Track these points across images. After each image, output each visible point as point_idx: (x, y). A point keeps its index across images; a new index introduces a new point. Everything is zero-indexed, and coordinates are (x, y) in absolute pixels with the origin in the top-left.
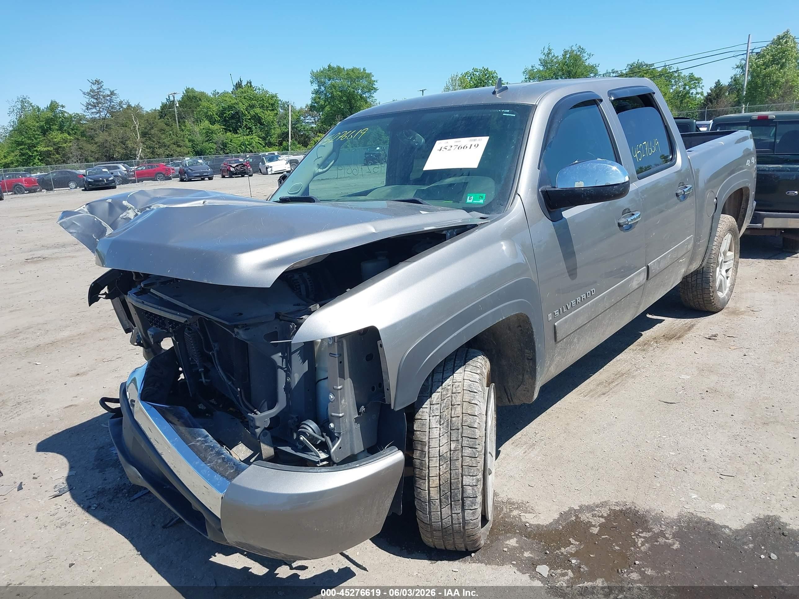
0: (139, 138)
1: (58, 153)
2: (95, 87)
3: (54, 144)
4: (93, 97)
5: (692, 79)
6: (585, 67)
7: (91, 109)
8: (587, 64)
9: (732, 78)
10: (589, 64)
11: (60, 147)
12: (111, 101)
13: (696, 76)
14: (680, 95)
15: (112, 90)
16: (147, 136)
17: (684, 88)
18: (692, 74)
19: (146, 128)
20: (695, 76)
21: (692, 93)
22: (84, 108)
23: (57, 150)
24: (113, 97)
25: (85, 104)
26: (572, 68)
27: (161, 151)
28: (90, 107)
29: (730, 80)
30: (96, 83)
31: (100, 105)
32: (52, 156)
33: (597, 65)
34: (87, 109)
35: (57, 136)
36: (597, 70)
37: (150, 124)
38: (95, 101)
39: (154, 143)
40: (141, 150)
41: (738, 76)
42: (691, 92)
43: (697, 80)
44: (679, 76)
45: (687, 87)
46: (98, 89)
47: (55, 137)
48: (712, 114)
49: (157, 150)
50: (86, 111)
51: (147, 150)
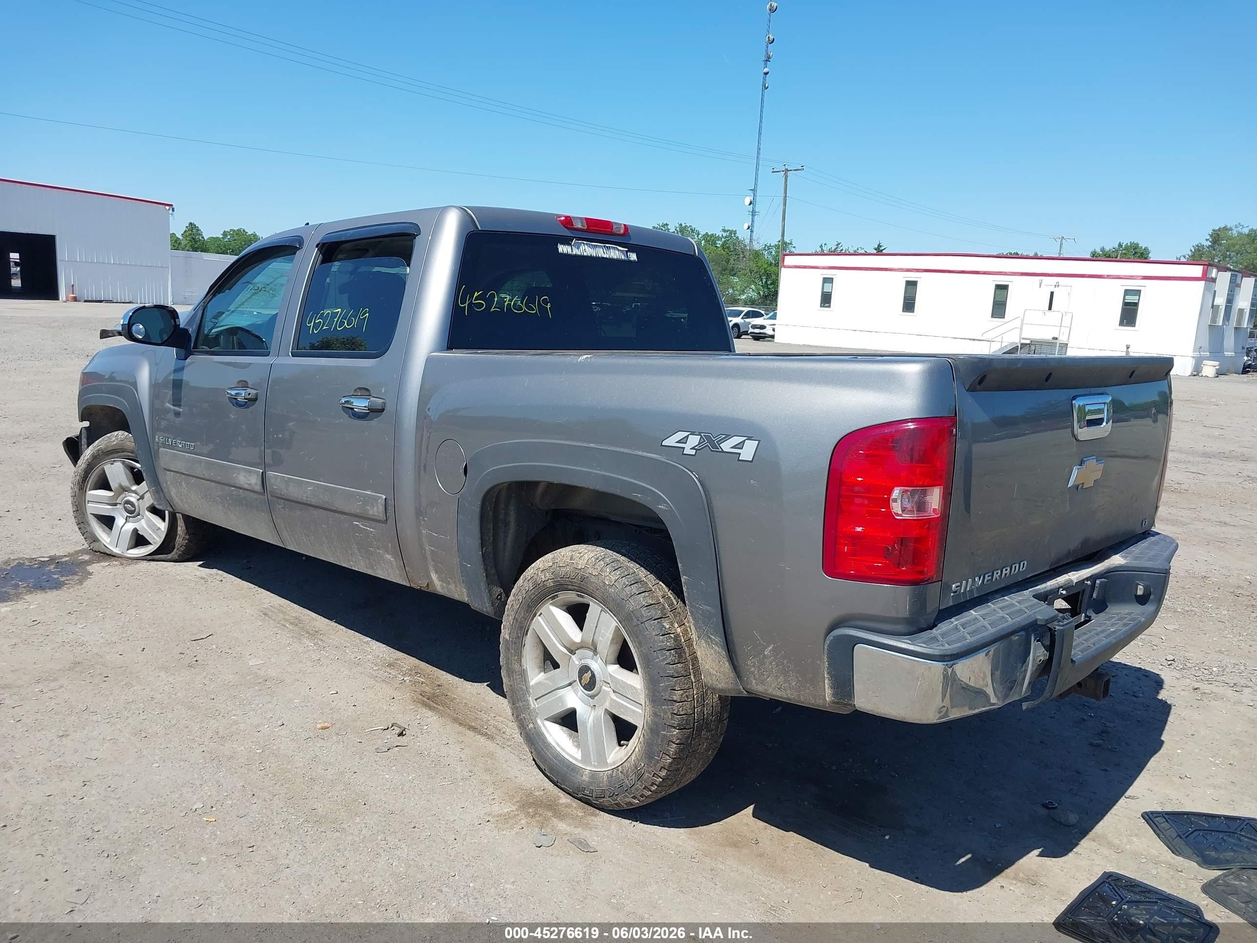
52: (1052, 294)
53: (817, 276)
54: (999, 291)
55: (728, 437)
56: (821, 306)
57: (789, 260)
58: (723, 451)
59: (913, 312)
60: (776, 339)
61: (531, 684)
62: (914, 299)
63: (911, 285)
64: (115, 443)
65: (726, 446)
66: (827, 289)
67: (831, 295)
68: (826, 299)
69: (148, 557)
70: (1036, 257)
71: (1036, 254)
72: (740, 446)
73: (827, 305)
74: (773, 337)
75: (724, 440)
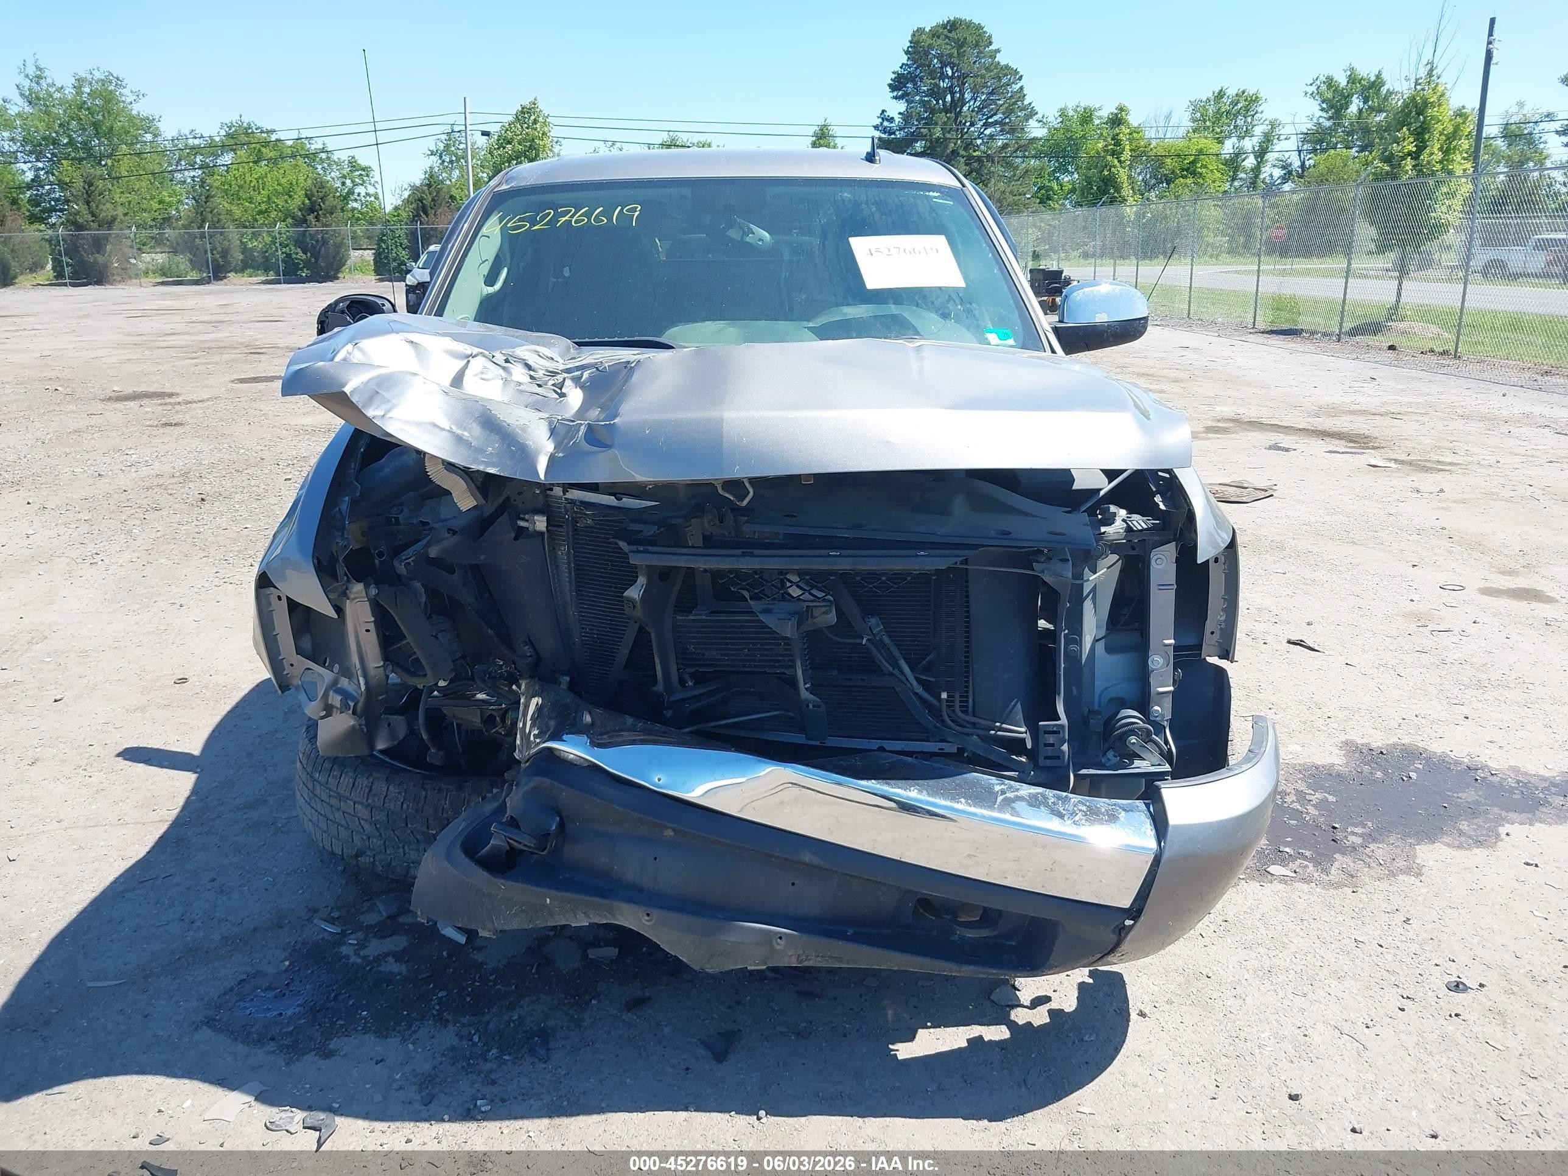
5: (354, 166)
6: (131, 118)
8: (134, 112)
9: (426, 172)
10: (139, 113)
13: (362, 162)
14: (338, 194)
17: (343, 184)
18: (353, 157)
20: (359, 162)
21: (359, 195)
26: (100, 117)
29: (423, 177)
33: (157, 118)
36: (157, 128)
41: (436, 169)
42: (357, 191)
43: (363, 169)
44: (328, 158)
45: (348, 182)
48: (429, 234)
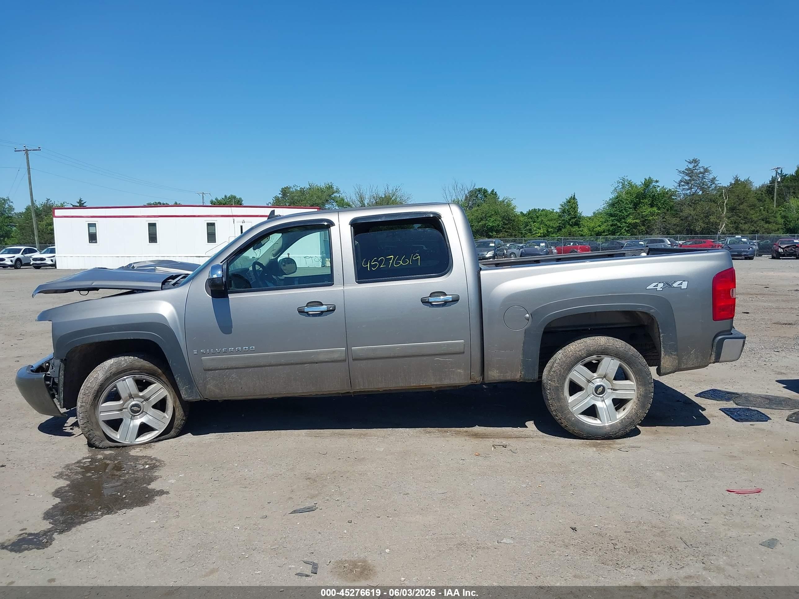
0: (725, 213)
1: (644, 225)
2: (691, 166)
3: (642, 217)
4: (687, 175)
7: (684, 185)
11: (647, 219)
12: (703, 178)
15: (705, 167)
16: (735, 211)
19: (734, 204)
22: (676, 185)
23: (643, 223)
24: (706, 174)
25: (678, 180)
27: (746, 227)
28: (683, 183)
30: (692, 162)
31: (693, 182)
32: (638, 228)
34: (679, 186)
35: (646, 210)
37: (739, 199)
38: (689, 178)
39: (740, 219)
40: (724, 225)
46: (693, 167)
47: (645, 210)
49: (741, 225)
50: (678, 187)
51: (729, 225)
52: (241, 227)
53: (84, 222)
54: (209, 227)
55: (675, 282)
56: (90, 242)
57: (57, 212)
58: (674, 287)
59: (156, 242)
60: (58, 267)
61: (569, 402)
62: (156, 235)
63: (152, 226)
64: (125, 365)
65: (675, 285)
66: (92, 230)
67: (96, 235)
68: (93, 238)
69: (155, 440)
70: (176, 205)
71: (176, 203)
72: (681, 284)
73: (94, 241)
74: (54, 265)
75: (673, 283)
